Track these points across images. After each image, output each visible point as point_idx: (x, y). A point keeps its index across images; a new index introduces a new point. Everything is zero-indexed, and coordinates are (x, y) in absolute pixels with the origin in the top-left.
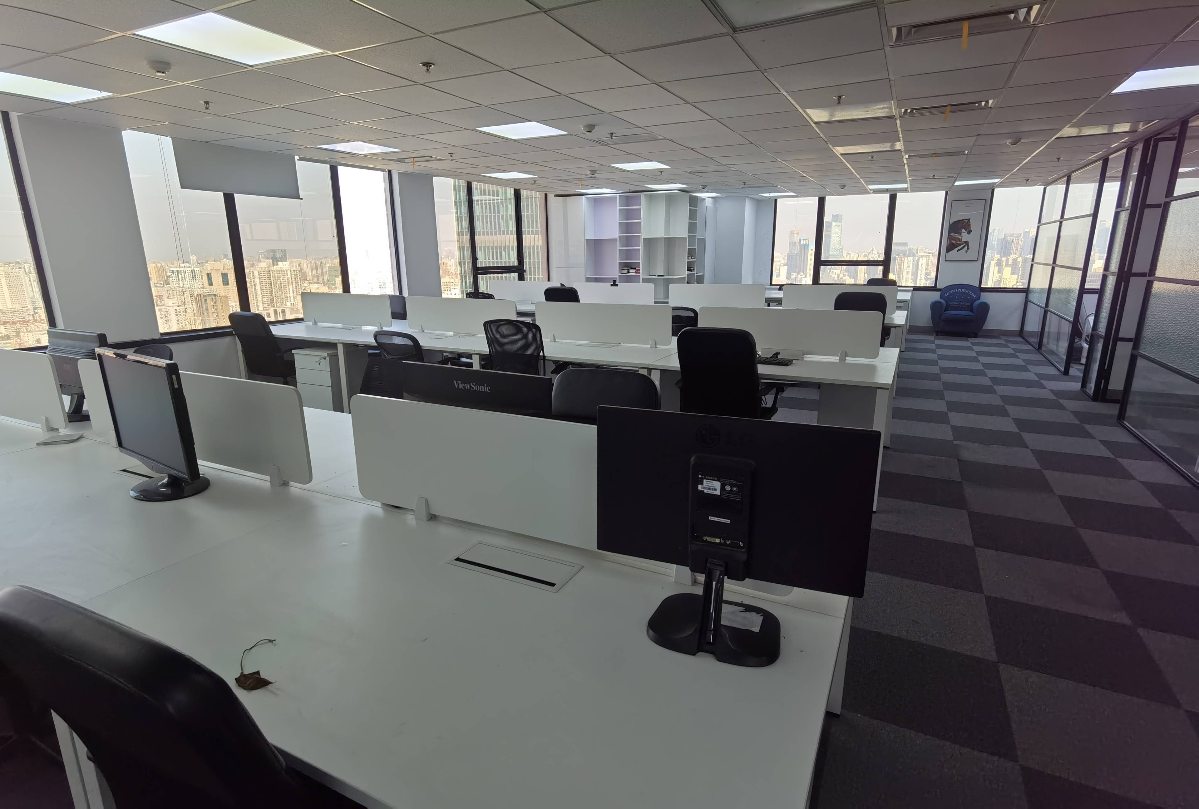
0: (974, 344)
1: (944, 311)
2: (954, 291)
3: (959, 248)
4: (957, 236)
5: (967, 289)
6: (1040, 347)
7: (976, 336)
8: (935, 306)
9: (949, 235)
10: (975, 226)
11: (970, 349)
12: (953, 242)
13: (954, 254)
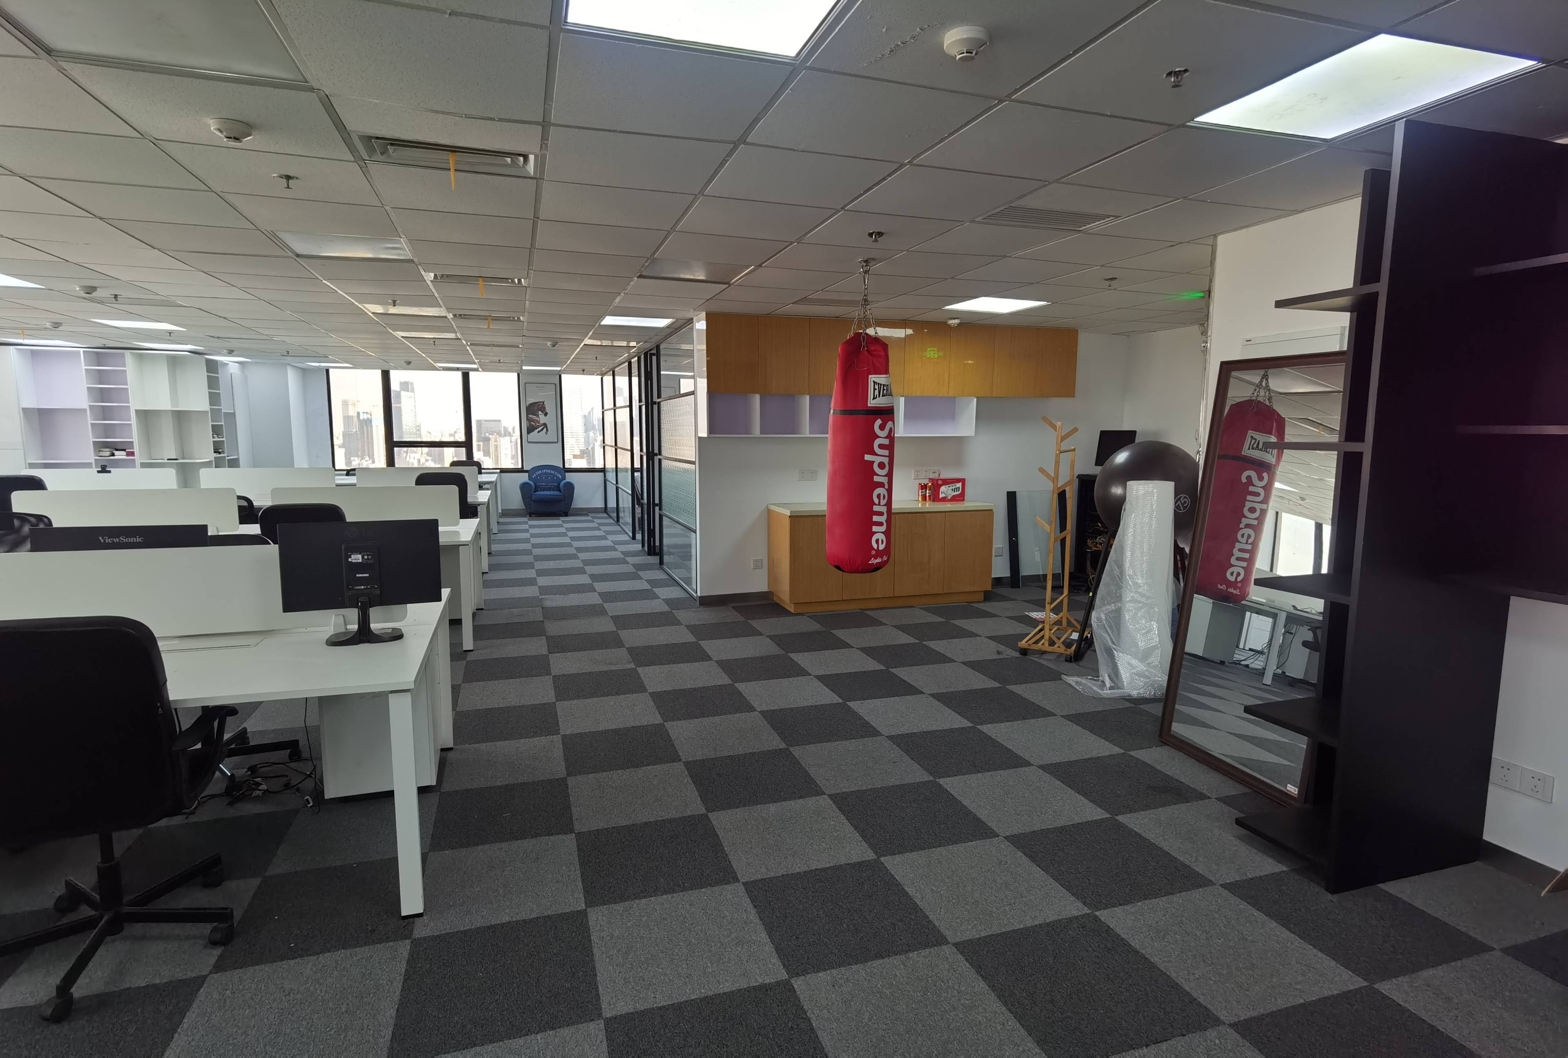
0: (563, 522)
1: (535, 492)
2: (540, 472)
3: (539, 429)
4: (534, 417)
5: (553, 470)
6: (618, 520)
7: (566, 514)
8: (524, 487)
9: (527, 416)
10: (550, 407)
11: (560, 526)
12: (533, 423)
13: (534, 435)
